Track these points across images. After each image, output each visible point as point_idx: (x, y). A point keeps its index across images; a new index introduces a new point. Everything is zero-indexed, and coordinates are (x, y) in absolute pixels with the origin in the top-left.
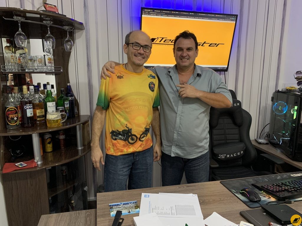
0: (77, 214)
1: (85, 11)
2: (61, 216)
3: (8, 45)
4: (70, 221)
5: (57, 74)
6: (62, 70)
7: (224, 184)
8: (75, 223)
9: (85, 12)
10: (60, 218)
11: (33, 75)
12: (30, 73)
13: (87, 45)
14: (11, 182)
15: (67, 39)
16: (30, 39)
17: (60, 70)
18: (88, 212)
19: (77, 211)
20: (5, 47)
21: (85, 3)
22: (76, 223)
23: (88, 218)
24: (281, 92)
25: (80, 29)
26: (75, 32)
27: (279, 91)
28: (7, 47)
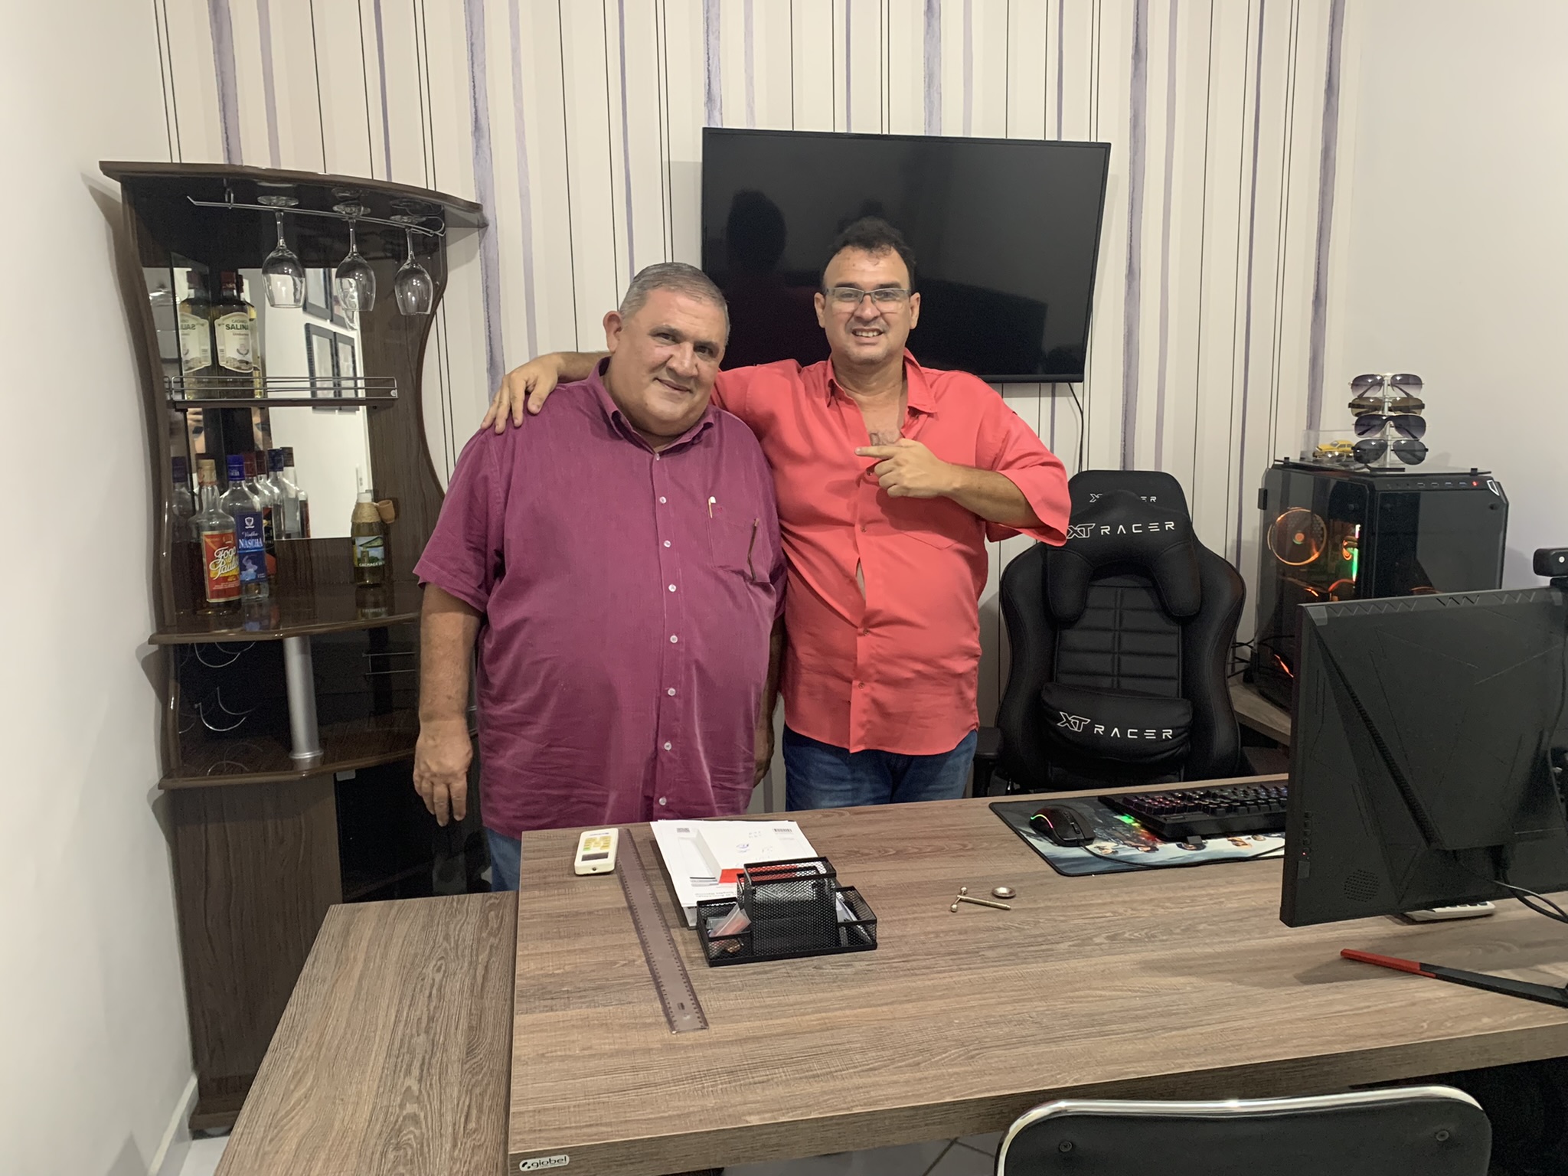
0: (455, 904)
1: (478, 147)
2: (396, 908)
4: (432, 920)
5: (376, 407)
6: (394, 393)
7: (1003, 813)
8: (447, 925)
9: (477, 154)
10: (394, 912)
11: (274, 412)
13: (487, 287)
14: (203, 828)
15: (406, 266)
17: (388, 392)
18: (491, 898)
19: (455, 897)
21: (476, 118)
22: (452, 926)
23: (492, 913)
24: (1296, 466)
25: (468, 225)
26: (449, 239)
27: (1287, 465)
28: (188, 301)
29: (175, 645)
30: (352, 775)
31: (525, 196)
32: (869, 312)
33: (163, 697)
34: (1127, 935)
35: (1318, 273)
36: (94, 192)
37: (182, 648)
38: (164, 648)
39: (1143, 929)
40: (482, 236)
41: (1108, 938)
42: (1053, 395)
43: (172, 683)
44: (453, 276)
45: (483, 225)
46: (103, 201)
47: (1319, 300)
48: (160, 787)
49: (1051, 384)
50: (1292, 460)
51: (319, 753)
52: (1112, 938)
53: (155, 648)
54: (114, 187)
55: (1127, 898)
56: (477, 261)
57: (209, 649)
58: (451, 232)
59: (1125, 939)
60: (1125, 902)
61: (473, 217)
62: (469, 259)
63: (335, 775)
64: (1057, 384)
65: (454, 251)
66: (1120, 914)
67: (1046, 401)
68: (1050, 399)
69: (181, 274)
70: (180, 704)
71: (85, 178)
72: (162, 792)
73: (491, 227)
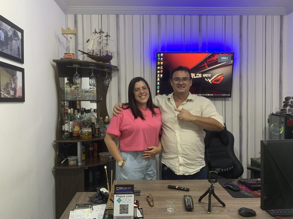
1: (118, 57)
3: (68, 82)
5: (97, 102)
6: (101, 99)
11: (82, 102)
12: (80, 101)
13: (118, 81)
14: (61, 176)
15: (106, 78)
16: (82, 78)
17: (100, 99)
20: (66, 83)
21: (118, 52)
24: (274, 115)
25: (115, 70)
26: (112, 73)
27: (273, 114)
28: (67, 83)
29: (59, 143)
30: (87, 168)
31: (125, 65)
32: (181, 83)
33: (56, 152)
34: (231, 210)
35: (280, 77)
36: (52, 65)
37: (60, 143)
38: (57, 143)
39: (235, 209)
40: (118, 72)
41: (227, 211)
42: (225, 101)
43: (58, 149)
44: (112, 79)
45: (118, 70)
46: (53, 66)
47: (281, 82)
48: (53, 168)
49: (224, 98)
50: (274, 113)
51: (82, 164)
52: (228, 211)
53: (55, 143)
54: (55, 64)
55: (233, 202)
56: (117, 76)
57: (65, 143)
58: (112, 71)
59: (231, 211)
60: (232, 203)
61: (116, 69)
62: (115, 76)
63: (84, 168)
64: (226, 98)
65: (113, 75)
66: (231, 206)
67: (224, 102)
68: (224, 101)
69: (66, 79)
70: (59, 153)
71: (50, 63)
72: (54, 169)
73: (119, 70)
